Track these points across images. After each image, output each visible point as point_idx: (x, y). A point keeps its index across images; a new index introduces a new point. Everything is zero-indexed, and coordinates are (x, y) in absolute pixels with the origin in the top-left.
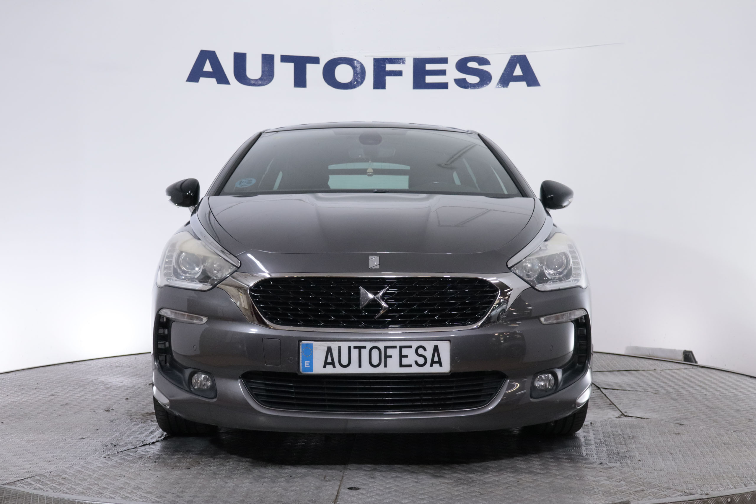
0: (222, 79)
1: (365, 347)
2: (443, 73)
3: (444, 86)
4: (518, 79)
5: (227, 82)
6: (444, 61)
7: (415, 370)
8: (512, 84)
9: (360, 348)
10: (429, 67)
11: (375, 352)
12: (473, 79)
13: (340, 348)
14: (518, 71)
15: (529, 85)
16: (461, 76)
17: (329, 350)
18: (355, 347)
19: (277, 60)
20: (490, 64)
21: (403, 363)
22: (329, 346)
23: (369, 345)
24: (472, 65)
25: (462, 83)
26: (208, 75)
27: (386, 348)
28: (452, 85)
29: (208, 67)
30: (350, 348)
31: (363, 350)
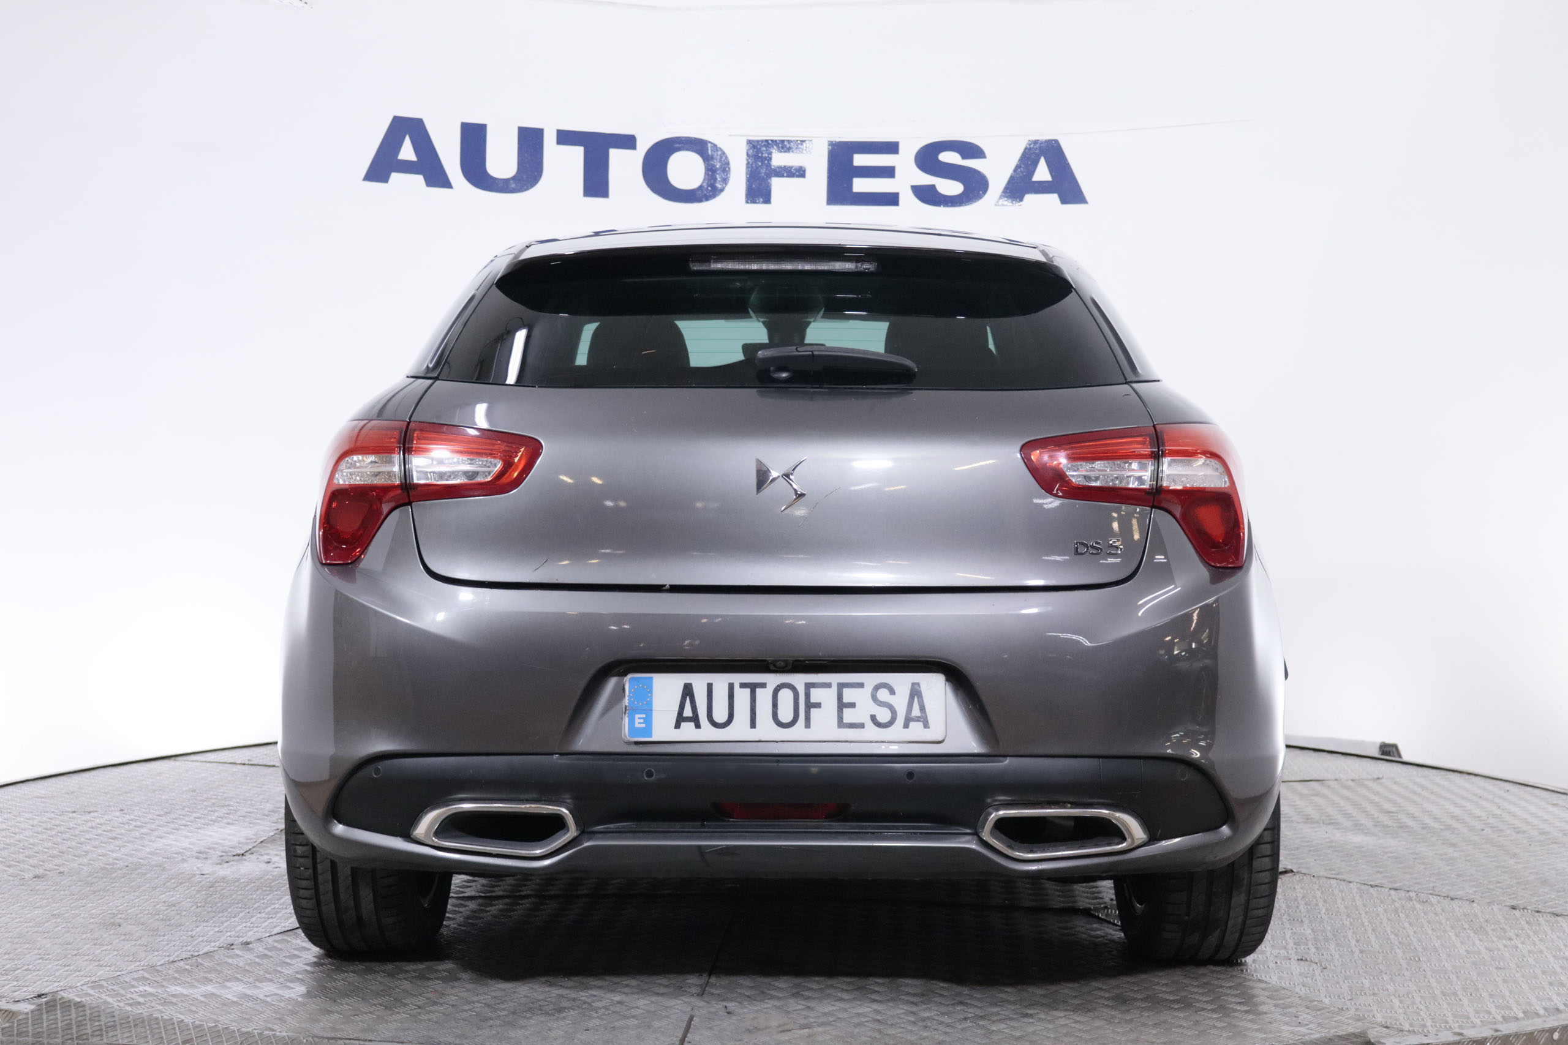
0: (436, 177)
5: (445, 183)
25: (928, 195)
26: (407, 167)
29: (407, 152)
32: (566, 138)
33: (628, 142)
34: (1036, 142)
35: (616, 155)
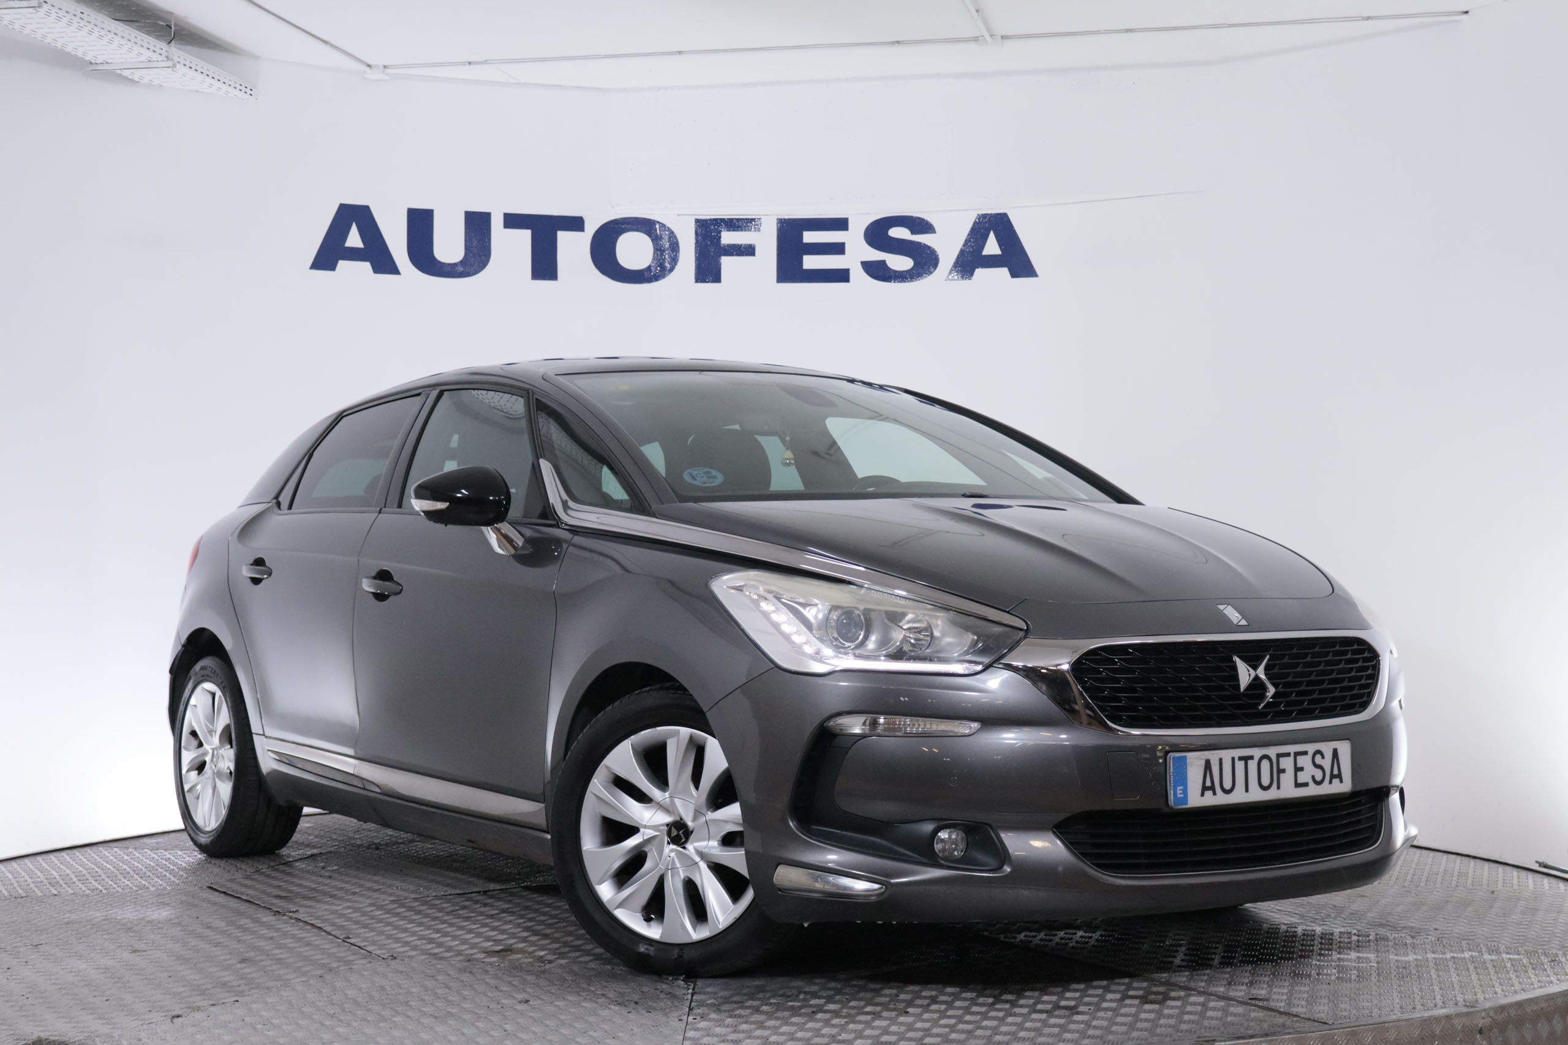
0: (384, 264)
1: (1252, 758)
2: (838, 249)
3: (842, 276)
4: (992, 262)
5: (393, 269)
6: (841, 224)
7: (1312, 791)
8: (979, 272)
9: (1246, 759)
10: (809, 237)
11: (1265, 764)
12: (900, 263)
13: (1221, 760)
14: (992, 247)
15: (1014, 275)
16: (876, 255)
17: (1208, 765)
18: (1240, 759)
19: (497, 223)
20: (935, 232)
21: (1300, 781)
22: (1208, 758)
23: (1257, 753)
24: (899, 233)
25: (878, 271)
26: (354, 255)
27: (1279, 756)
28: (858, 274)
29: (354, 239)
30: (1233, 759)
31: (1250, 762)
32: (513, 221)
33: (575, 224)
34: (984, 216)
35: (564, 238)
